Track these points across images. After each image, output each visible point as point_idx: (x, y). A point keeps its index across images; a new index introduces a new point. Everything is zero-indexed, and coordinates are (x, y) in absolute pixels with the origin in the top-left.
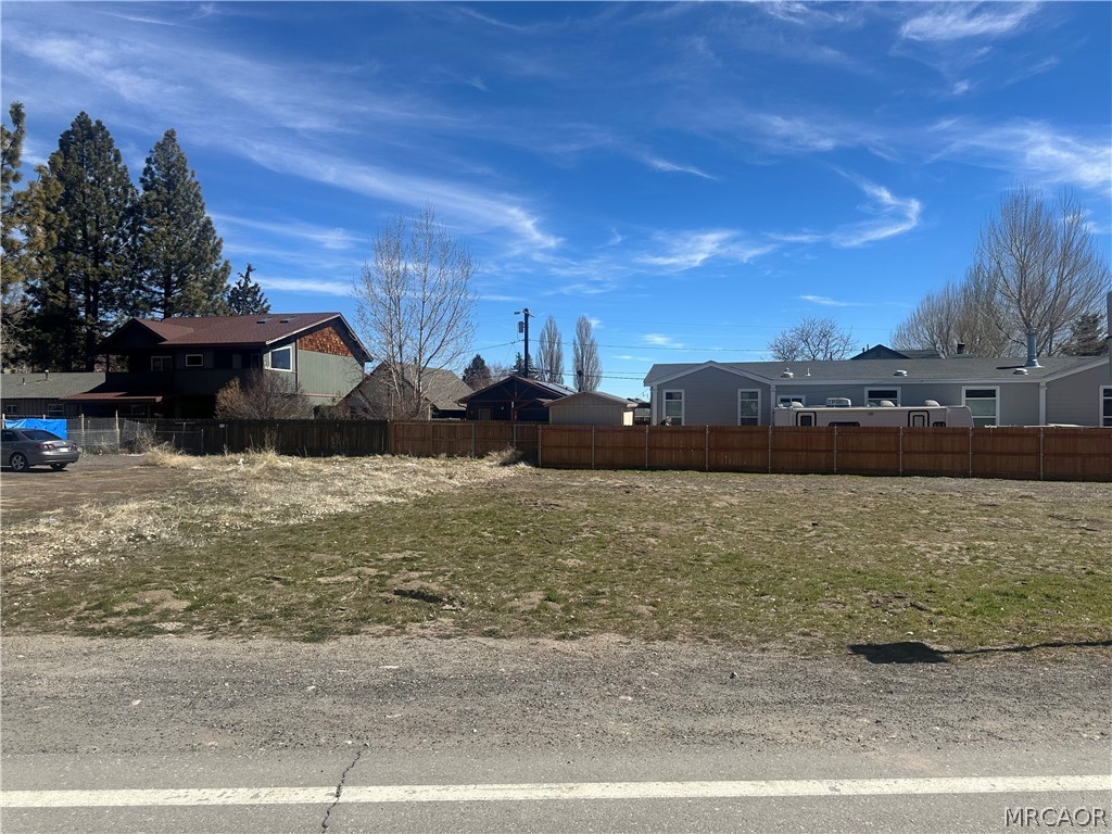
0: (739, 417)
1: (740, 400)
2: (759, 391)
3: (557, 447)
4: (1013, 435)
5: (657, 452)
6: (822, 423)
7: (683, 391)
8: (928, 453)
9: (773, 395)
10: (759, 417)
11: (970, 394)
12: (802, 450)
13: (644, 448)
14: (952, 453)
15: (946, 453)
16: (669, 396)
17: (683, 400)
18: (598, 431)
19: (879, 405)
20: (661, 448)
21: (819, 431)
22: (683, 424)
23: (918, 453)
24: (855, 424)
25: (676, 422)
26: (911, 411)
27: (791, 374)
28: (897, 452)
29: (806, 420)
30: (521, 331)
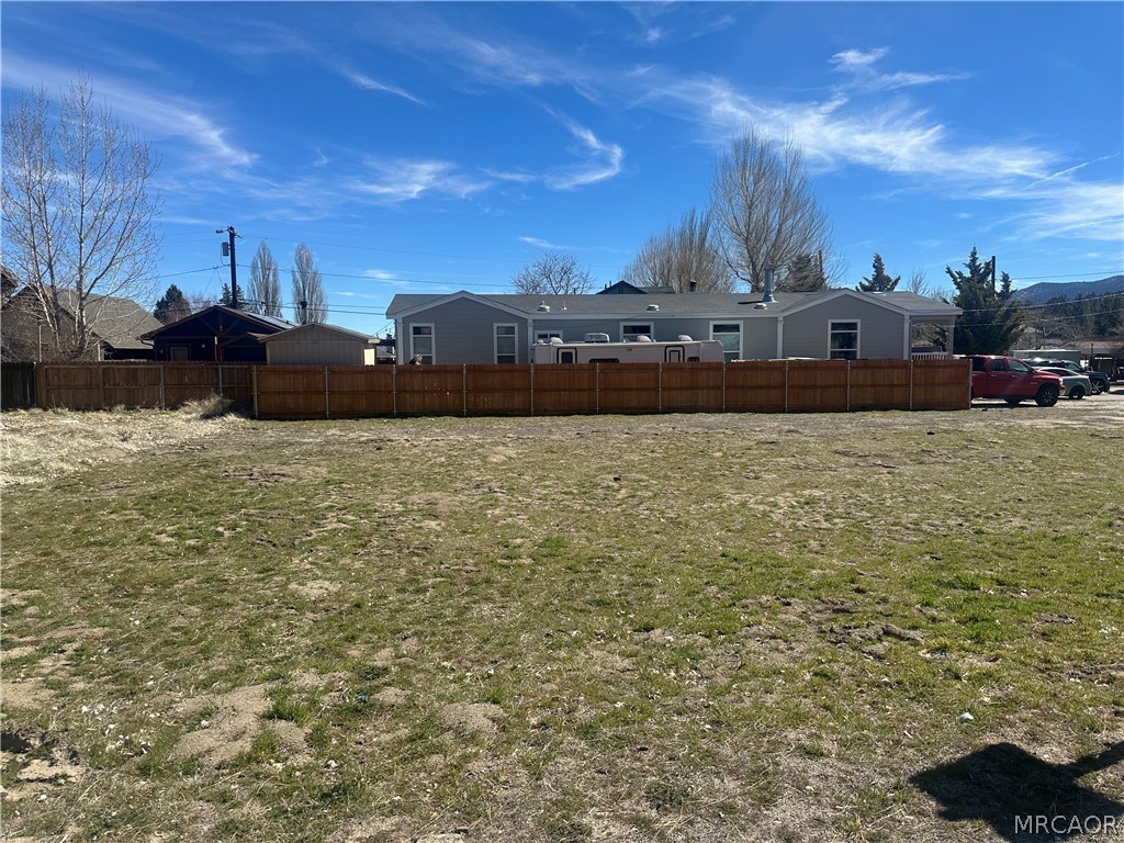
0: (496, 354)
1: (495, 336)
2: (516, 325)
3: (278, 393)
4: (762, 369)
5: (408, 395)
6: (583, 359)
7: (433, 325)
8: (686, 389)
9: (530, 329)
10: (517, 355)
11: (717, 328)
12: (565, 390)
13: (390, 392)
14: (707, 388)
15: (702, 388)
16: (417, 331)
17: (433, 336)
18: (332, 372)
19: (635, 341)
20: (413, 391)
21: (581, 368)
22: (434, 363)
23: (677, 389)
24: (615, 361)
25: (427, 360)
26: (667, 347)
27: (548, 307)
28: (656, 389)
29: (567, 357)
30: (226, 254)
